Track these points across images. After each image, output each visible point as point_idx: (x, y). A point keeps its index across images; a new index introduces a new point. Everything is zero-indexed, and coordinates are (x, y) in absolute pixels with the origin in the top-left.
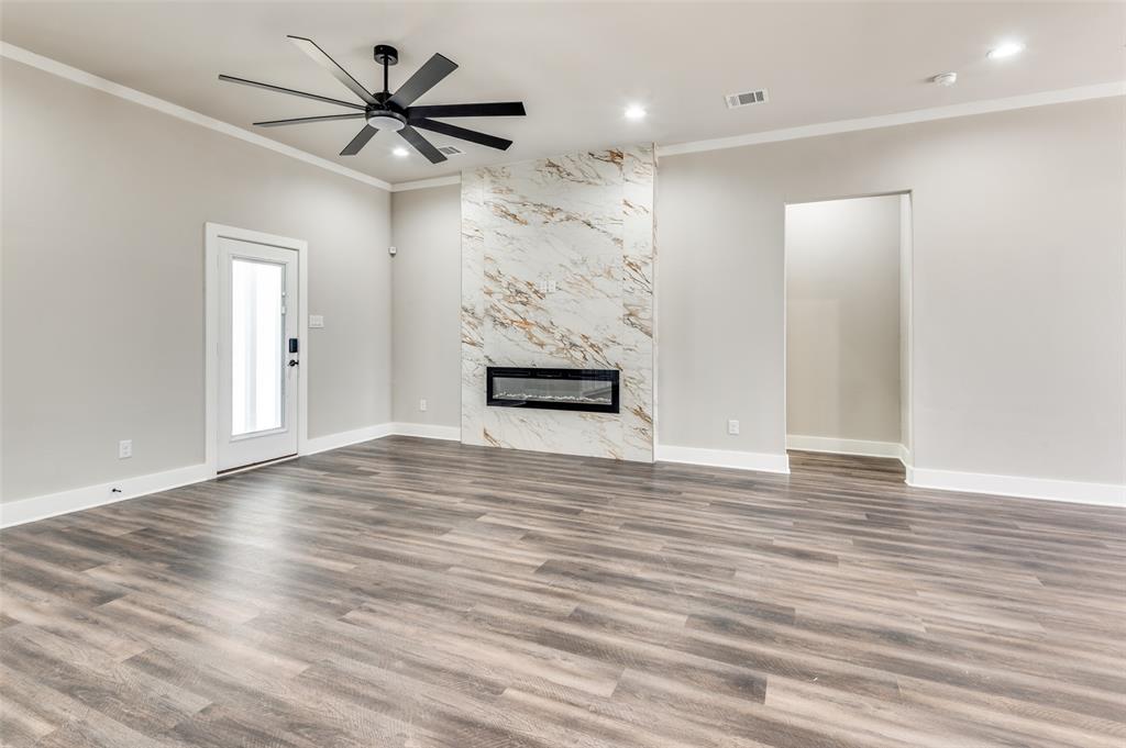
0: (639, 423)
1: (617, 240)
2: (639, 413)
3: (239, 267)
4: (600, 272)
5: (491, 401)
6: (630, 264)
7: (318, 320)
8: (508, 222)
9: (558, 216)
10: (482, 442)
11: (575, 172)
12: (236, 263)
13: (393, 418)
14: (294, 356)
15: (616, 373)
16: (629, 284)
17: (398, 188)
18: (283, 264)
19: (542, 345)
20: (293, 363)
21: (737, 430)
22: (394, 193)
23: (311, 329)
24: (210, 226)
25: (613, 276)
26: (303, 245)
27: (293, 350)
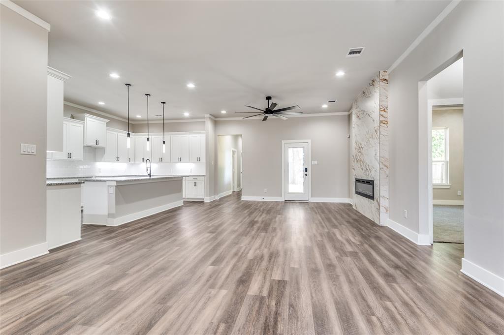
0: (377, 205)
1: (374, 120)
2: (377, 201)
3: (290, 150)
5: (357, 193)
6: (376, 131)
7: (315, 162)
8: (358, 120)
9: (365, 114)
10: (354, 208)
11: (367, 93)
14: (307, 173)
15: (373, 182)
17: (350, 113)
18: (303, 147)
19: (362, 169)
20: (306, 175)
21: (406, 216)
22: (349, 115)
23: (312, 165)
24: (282, 141)
25: (373, 138)
26: (309, 141)
27: (306, 171)
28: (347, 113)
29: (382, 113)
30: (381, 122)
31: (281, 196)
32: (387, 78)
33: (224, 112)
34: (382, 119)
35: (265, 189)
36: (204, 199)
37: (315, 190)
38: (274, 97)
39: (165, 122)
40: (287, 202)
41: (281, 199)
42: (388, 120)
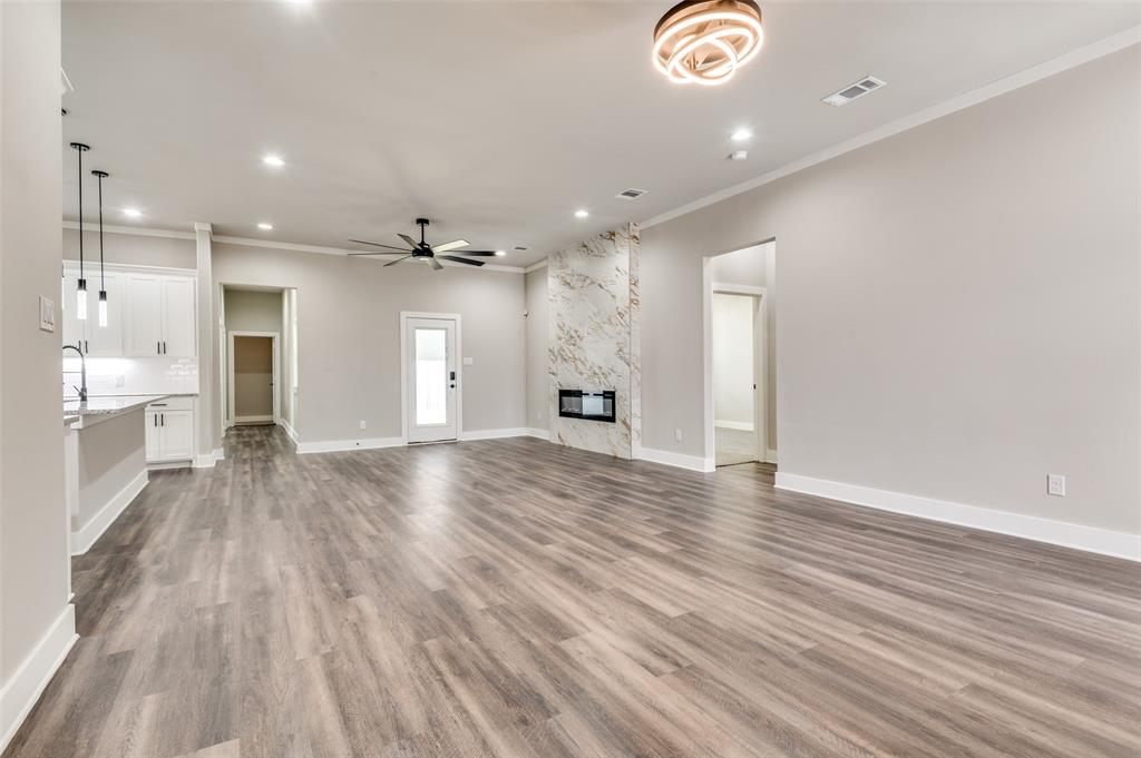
0: (624, 430)
1: (613, 296)
2: (624, 423)
3: (420, 334)
4: (606, 320)
5: (562, 414)
6: (619, 313)
7: (469, 361)
8: (566, 288)
9: (588, 281)
10: (556, 441)
11: (594, 249)
12: (418, 332)
13: (527, 425)
14: (453, 382)
15: (613, 393)
16: (619, 327)
17: (529, 270)
18: (446, 329)
19: (581, 374)
20: (452, 386)
21: (680, 437)
22: (526, 274)
23: (464, 366)
24: (402, 313)
25: (611, 323)
26: (458, 317)
27: (453, 378)
28: (522, 271)
29: (633, 287)
30: (632, 301)
31: (401, 435)
32: (637, 235)
33: (265, 227)
34: (633, 297)
35: (363, 422)
36: (191, 462)
37: (470, 415)
38: (434, 221)
39: (106, 229)
40: (415, 446)
41: (400, 442)
42: (639, 299)
